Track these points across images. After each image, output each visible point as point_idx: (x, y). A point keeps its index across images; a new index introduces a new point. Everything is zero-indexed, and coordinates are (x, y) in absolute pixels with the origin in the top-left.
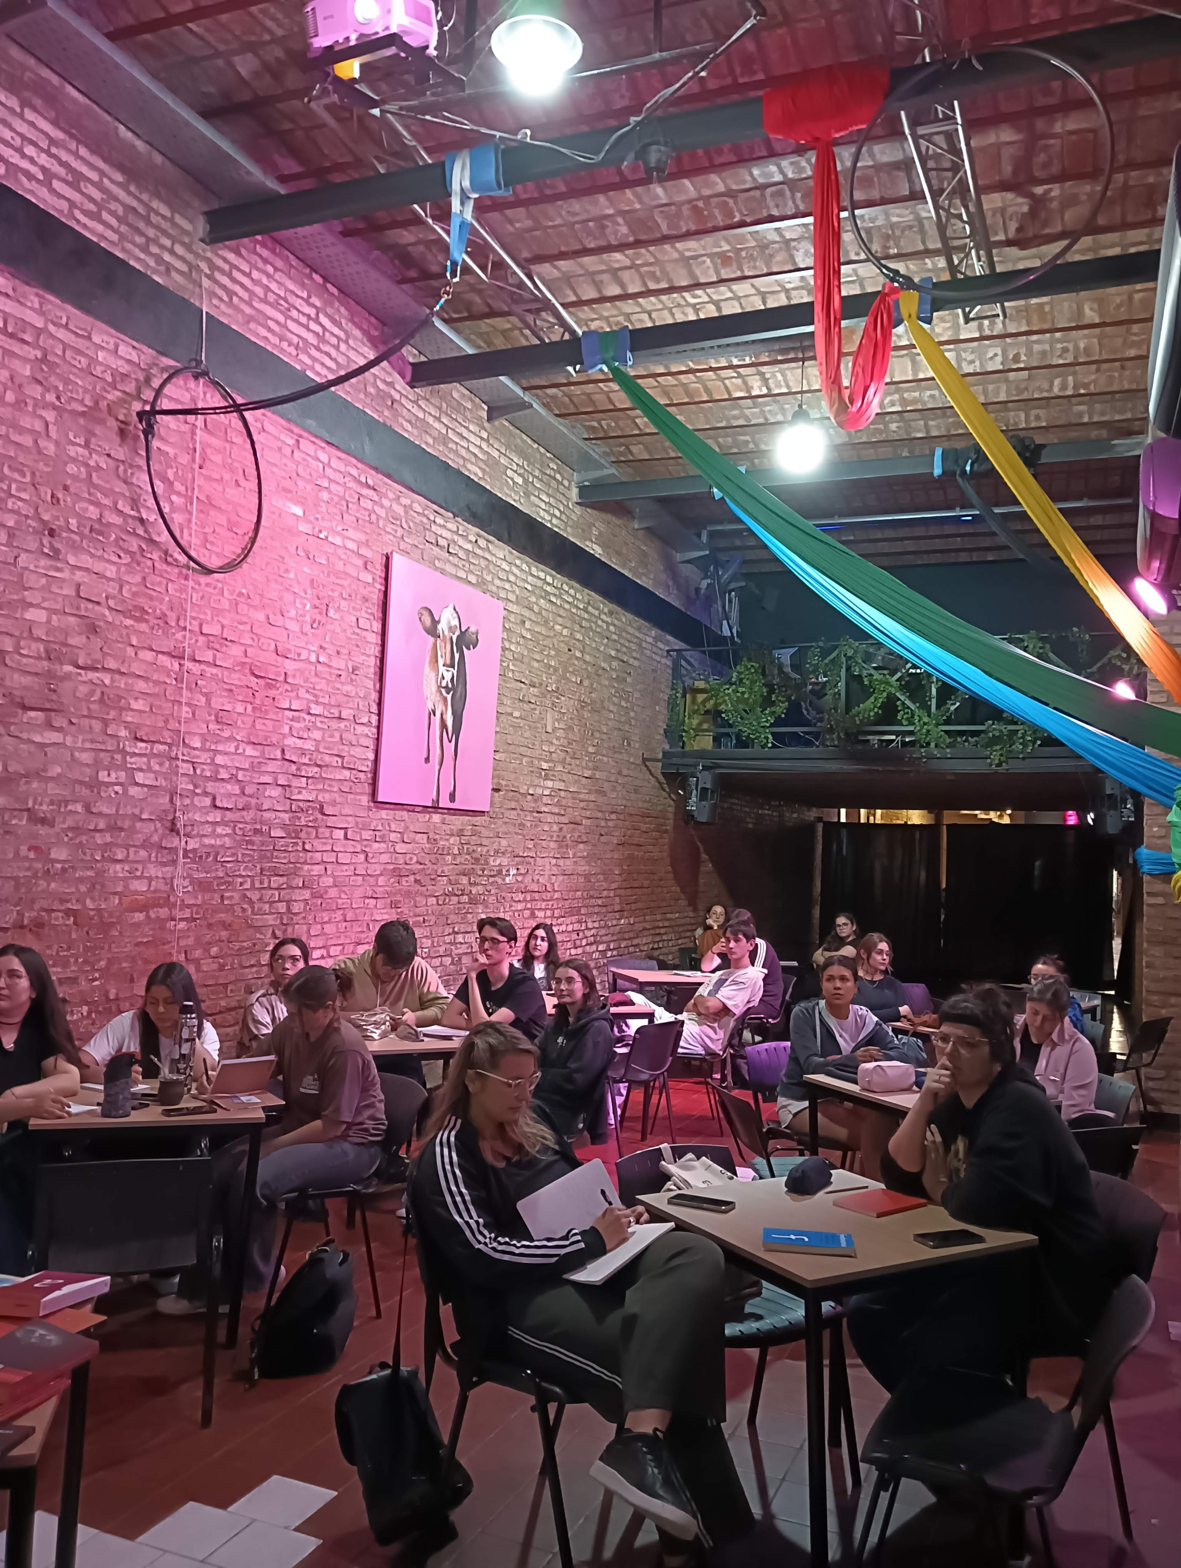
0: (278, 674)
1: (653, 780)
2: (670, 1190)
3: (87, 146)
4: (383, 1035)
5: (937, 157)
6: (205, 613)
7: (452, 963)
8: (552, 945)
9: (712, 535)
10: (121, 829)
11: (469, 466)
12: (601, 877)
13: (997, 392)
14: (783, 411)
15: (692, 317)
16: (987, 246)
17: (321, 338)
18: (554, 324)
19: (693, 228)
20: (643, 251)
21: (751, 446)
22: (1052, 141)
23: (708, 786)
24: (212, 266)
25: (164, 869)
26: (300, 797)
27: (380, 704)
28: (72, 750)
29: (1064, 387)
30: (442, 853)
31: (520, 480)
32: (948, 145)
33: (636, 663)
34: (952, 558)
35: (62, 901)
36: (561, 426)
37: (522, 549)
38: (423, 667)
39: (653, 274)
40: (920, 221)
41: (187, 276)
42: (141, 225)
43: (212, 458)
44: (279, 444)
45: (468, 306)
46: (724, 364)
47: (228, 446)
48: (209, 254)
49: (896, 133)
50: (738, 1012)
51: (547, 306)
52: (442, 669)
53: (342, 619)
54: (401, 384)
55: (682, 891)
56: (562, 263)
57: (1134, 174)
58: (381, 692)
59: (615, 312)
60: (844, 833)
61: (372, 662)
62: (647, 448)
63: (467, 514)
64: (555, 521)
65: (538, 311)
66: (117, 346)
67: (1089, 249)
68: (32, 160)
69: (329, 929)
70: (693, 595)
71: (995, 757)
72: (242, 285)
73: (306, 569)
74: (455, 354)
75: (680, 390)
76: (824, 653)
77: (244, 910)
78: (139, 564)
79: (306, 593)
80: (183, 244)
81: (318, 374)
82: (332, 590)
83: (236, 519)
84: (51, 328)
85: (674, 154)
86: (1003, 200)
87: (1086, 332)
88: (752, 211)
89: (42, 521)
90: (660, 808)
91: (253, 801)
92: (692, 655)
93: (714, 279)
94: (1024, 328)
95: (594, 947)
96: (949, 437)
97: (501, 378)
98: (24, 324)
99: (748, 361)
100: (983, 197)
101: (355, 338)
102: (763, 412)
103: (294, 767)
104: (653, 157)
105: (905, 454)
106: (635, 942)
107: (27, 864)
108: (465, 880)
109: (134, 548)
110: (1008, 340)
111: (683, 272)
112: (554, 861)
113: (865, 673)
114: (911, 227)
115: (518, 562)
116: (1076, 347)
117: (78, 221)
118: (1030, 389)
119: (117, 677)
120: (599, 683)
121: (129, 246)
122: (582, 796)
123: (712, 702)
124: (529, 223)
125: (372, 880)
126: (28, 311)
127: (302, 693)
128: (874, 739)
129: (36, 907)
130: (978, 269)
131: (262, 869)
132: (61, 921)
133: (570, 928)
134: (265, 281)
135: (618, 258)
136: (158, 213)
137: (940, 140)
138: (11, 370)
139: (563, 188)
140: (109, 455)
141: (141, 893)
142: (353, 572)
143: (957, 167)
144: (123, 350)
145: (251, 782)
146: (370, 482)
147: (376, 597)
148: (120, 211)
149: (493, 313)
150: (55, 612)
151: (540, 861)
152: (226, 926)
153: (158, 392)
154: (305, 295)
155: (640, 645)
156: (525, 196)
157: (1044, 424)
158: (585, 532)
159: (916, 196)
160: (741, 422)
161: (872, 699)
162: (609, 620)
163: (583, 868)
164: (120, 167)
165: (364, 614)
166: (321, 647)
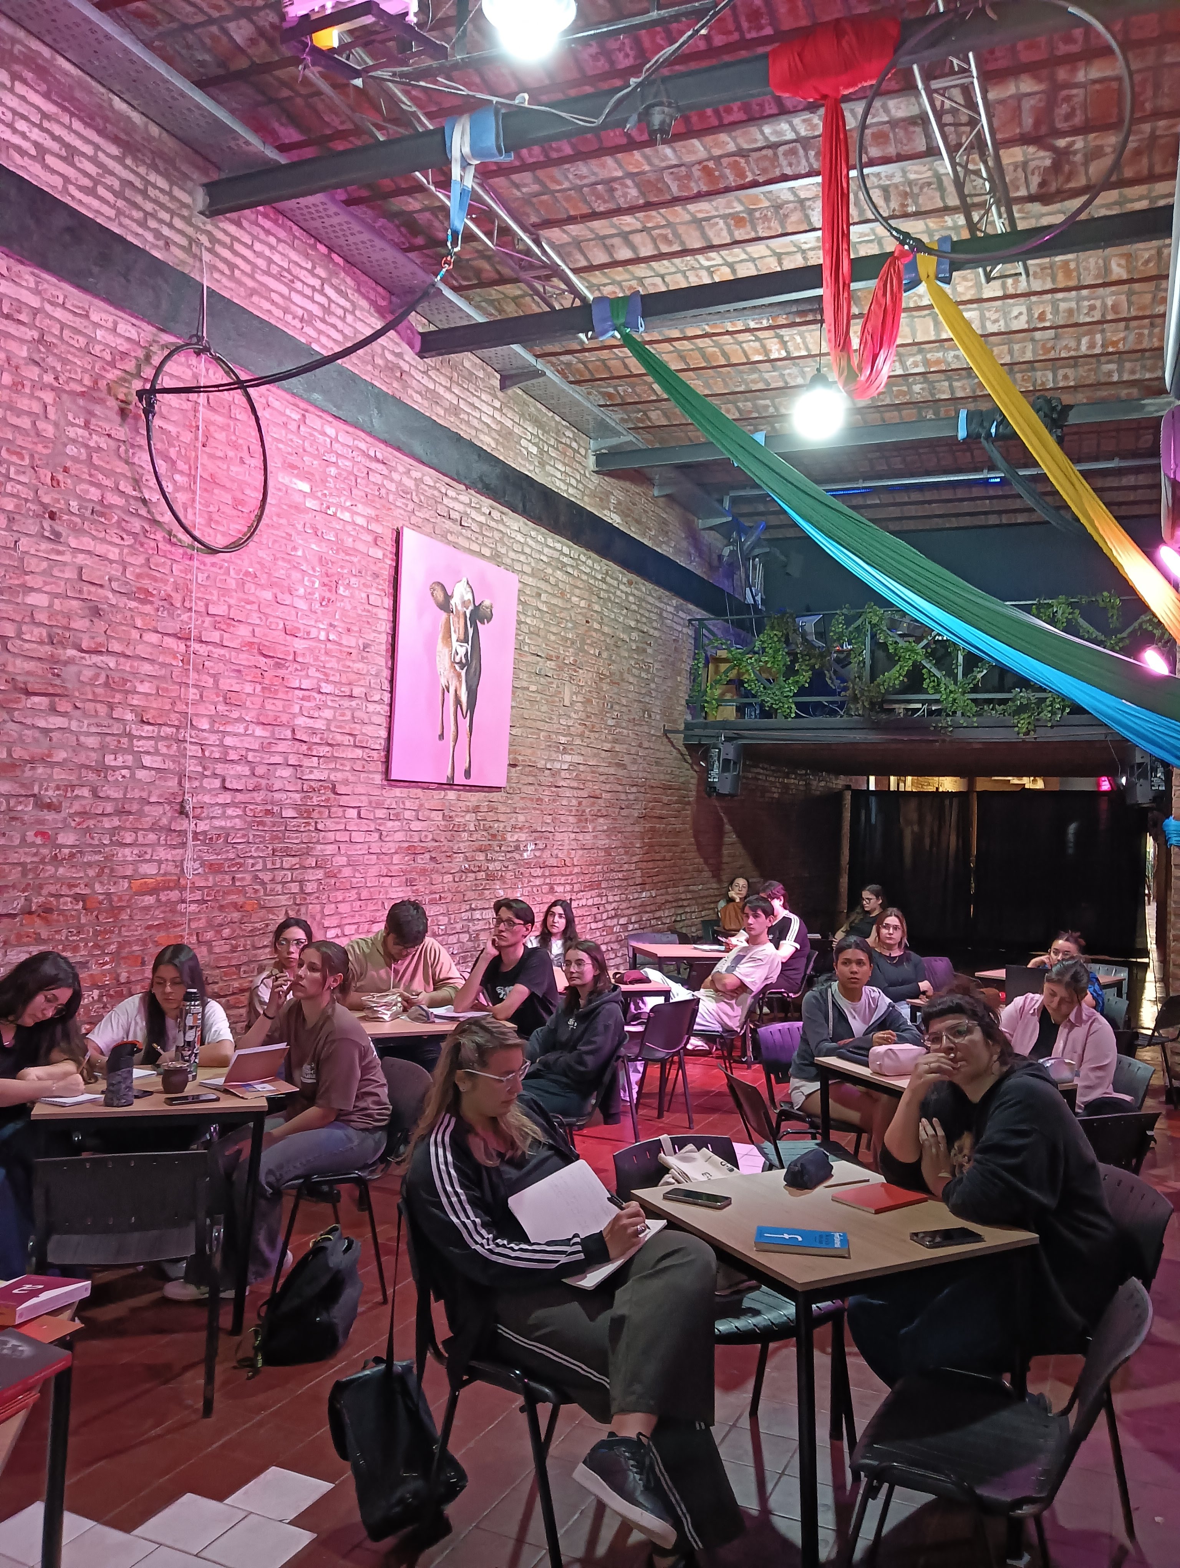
0: (287, 653)
1: (675, 752)
2: (669, 1183)
3: (81, 119)
4: (395, 1017)
5: (954, 111)
6: (211, 594)
7: (470, 940)
8: (570, 922)
9: (734, 501)
10: (130, 813)
11: (482, 437)
12: (622, 851)
13: (1023, 351)
14: (803, 374)
15: (707, 280)
16: (1007, 202)
17: (327, 310)
18: (564, 291)
19: (705, 189)
20: (654, 213)
21: (771, 410)
22: (1074, 91)
23: (730, 757)
24: (213, 239)
25: (174, 852)
26: (312, 777)
27: (392, 681)
28: (77, 734)
29: (1092, 345)
30: (457, 830)
31: (534, 450)
32: (965, 100)
33: (656, 634)
34: (981, 520)
35: (71, 886)
36: (576, 393)
37: (537, 520)
38: (436, 644)
39: (665, 238)
40: (938, 177)
41: (187, 250)
42: (139, 199)
43: (216, 435)
44: (284, 419)
45: (478, 272)
46: (740, 326)
47: (232, 423)
48: (209, 227)
49: (909, 87)
50: (755, 988)
51: (555, 271)
52: (455, 644)
53: (352, 596)
54: (410, 355)
55: (706, 862)
56: (571, 228)
57: (1162, 123)
58: (393, 669)
59: (627, 276)
60: (873, 801)
61: (384, 639)
62: (665, 415)
63: (480, 486)
64: (571, 491)
65: (548, 278)
66: (115, 324)
67: (1115, 203)
68: (24, 136)
69: (344, 908)
70: (715, 563)
71: (1023, 725)
72: (244, 258)
73: (314, 546)
74: (465, 323)
75: (697, 354)
76: (849, 621)
77: (256, 891)
78: (142, 545)
79: (314, 570)
80: (183, 217)
81: (324, 346)
82: (342, 567)
83: (241, 496)
84: (48, 308)
85: (678, 115)
86: (1025, 154)
87: (1113, 288)
88: (764, 171)
89: (42, 504)
90: (682, 780)
91: (264, 782)
92: (716, 625)
93: (728, 240)
94: (1049, 286)
95: (615, 921)
96: (975, 398)
97: (513, 346)
98: (20, 305)
99: (765, 323)
100: (1002, 152)
101: (362, 309)
102: (782, 376)
103: (304, 747)
104: (657, 119)
105: (930, 416)
106: (658, 914)
107: (34, 850)
108: (481, 857)
109: (137, 529)
110: (1034, 299)
111: (696, 234)
112: (573, 836)
113: (890, 640)
114: (929, 184)
115: (533, 533)
116: (1104, 305)
117: (73, 197)
118: (1058, 348)
119: (122, 660)
120: (618, 655)
121: (126, 221)
122: (601, 770)
123: (735, 671)
124: (536, 188)
125: (386, 858)
126: (25, 292)
127: (312, 672)
128: (900, 708)
129: (44, 892)
130: (1000, 226)
131: (274, 850)
132: (70, 906)
133: (590, 902)
134: (267, 252)
135: (629, 222)
136: (155, 187)
137: (957, 94)
138: (7, 351)
139: (568, 151)
140: (109, 435)
141: (151, 876)
142: (361, 547)
143: (973, 122)
144: (122, 328)
145: (261, 763)
146: (379, 456)
147: (386, 573)
148: (117, 185)
149: (502, 280)
150: (57, 596)
151: (559, 836)
152: (237, 907)
153: (159, 369)
154: (309, 266)
155: (660, 615)
156: (531, 160)
157: (1072, 384)
158: (603, 498)
159: (932, 152)
160: (761, 386)
161: (897, 667)
162: (628, 590)
163: (603, 842)
164: (115, 140)
165: (374, 591)
166: (331, 625)
